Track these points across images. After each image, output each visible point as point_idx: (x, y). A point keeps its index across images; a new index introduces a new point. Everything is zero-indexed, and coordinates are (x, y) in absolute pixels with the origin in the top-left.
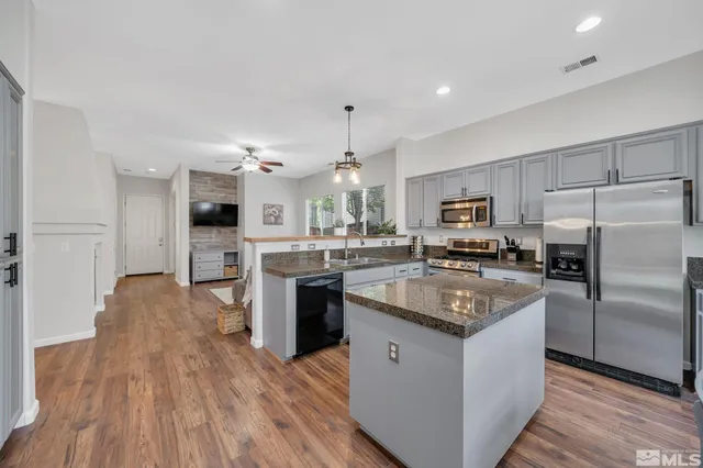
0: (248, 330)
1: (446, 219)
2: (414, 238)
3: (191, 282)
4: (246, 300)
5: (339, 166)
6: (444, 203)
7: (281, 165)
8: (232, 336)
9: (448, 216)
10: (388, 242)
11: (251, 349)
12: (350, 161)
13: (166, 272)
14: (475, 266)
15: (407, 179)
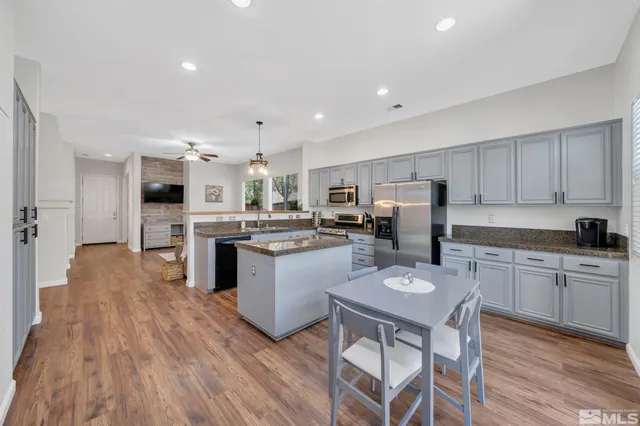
0: (185, 277)
1: (332, 200)
2: (314, 214)
3: (142, 249)
4: (183, 255)
5: (252, 162)
6: (330, 189)
7: (216, 156)
8: (173, 282)
9: (334, 198)
10: (294, 216)
11: (186, 288)
12: (260, 159)
13: (119, 241)
14: (344, 232)
15: (310, 171)
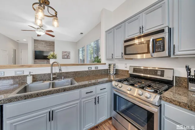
1: (127, 53)
2: (110, 65)
6: (125, 41)
9: (129, 50)
10: (93, 68)
15: (106, 32)
